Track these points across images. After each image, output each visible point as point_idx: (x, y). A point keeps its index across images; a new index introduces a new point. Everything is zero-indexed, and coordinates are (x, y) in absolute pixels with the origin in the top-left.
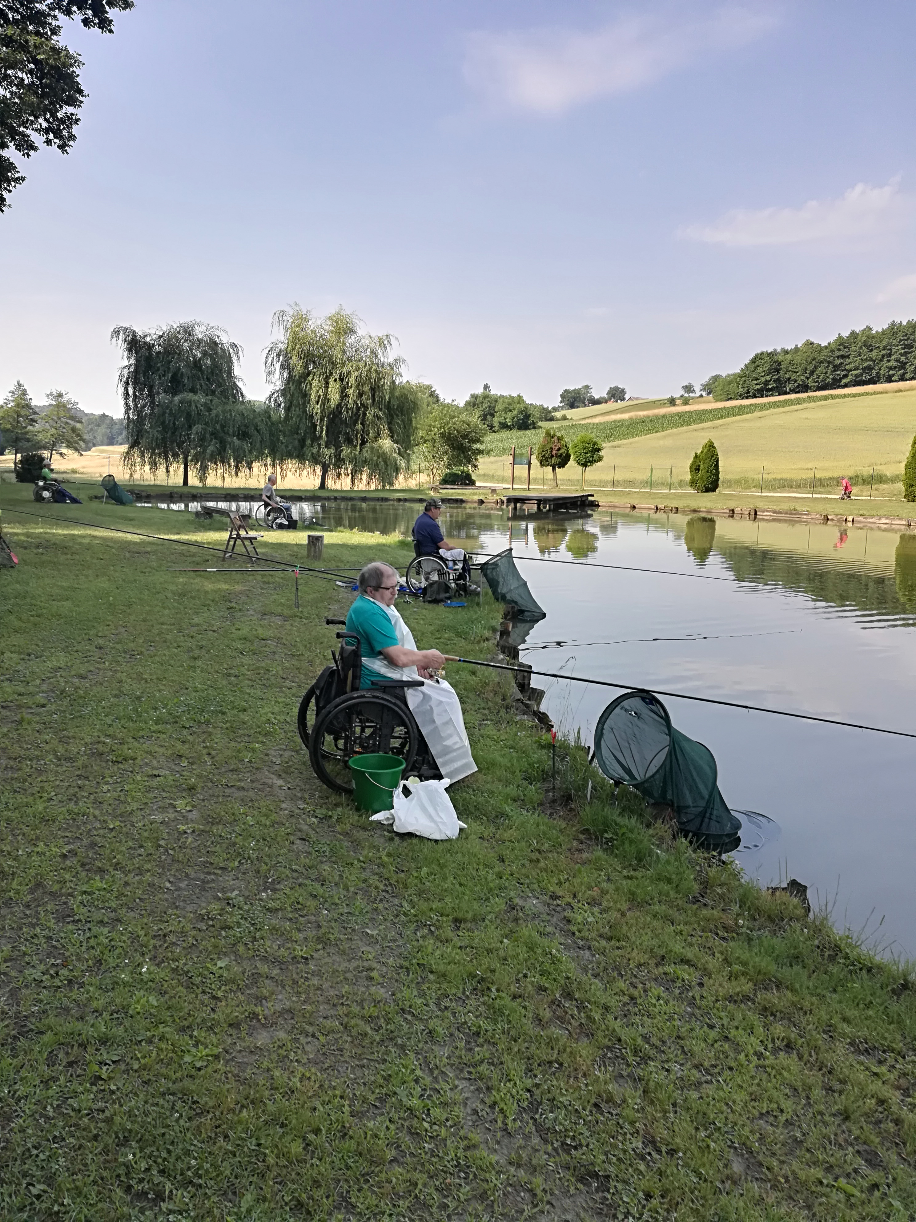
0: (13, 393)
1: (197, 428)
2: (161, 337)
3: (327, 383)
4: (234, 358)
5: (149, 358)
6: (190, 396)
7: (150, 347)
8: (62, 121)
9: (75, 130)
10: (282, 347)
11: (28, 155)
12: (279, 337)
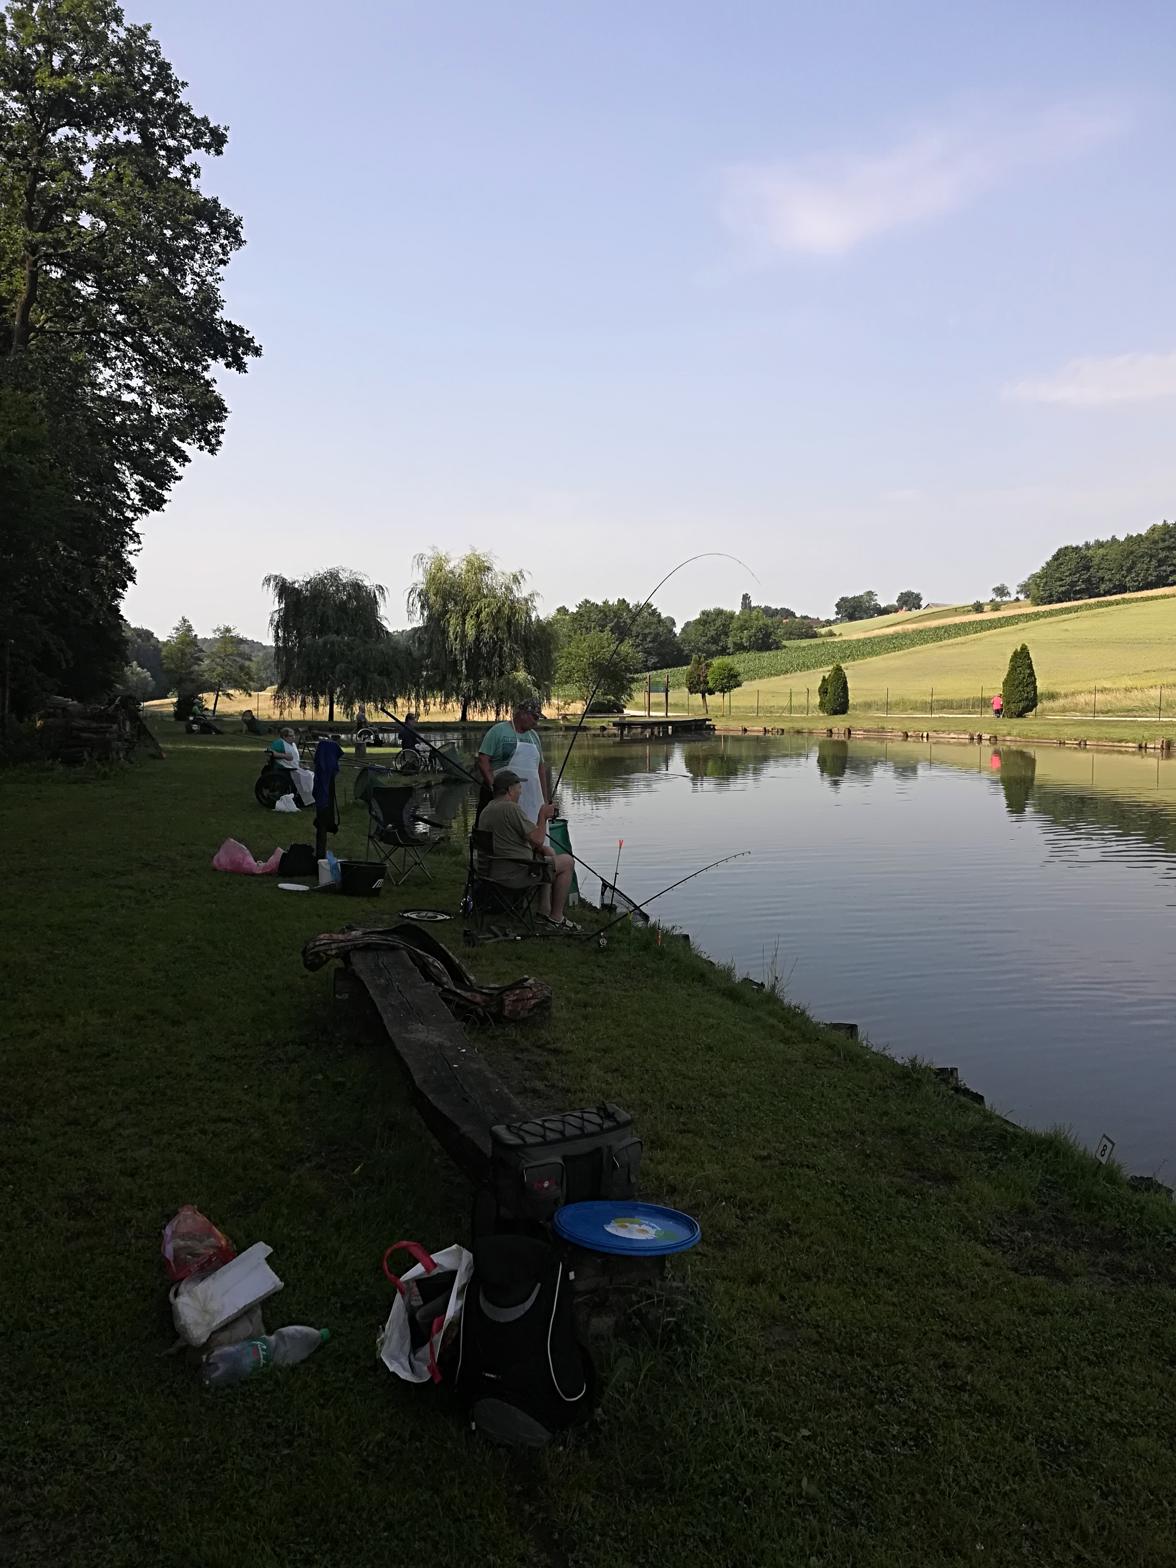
0: (177, 629)
1: (341, 666)
2: (307, 583)
3: (464, 620)
4: (379, 599)
5: (298, 600)
6: (333, 637)
7: (298, 592)
8: (211, 433)
9: (222, 438)
10: (423, 587)
11: (184, 465)
12: (419, 578)
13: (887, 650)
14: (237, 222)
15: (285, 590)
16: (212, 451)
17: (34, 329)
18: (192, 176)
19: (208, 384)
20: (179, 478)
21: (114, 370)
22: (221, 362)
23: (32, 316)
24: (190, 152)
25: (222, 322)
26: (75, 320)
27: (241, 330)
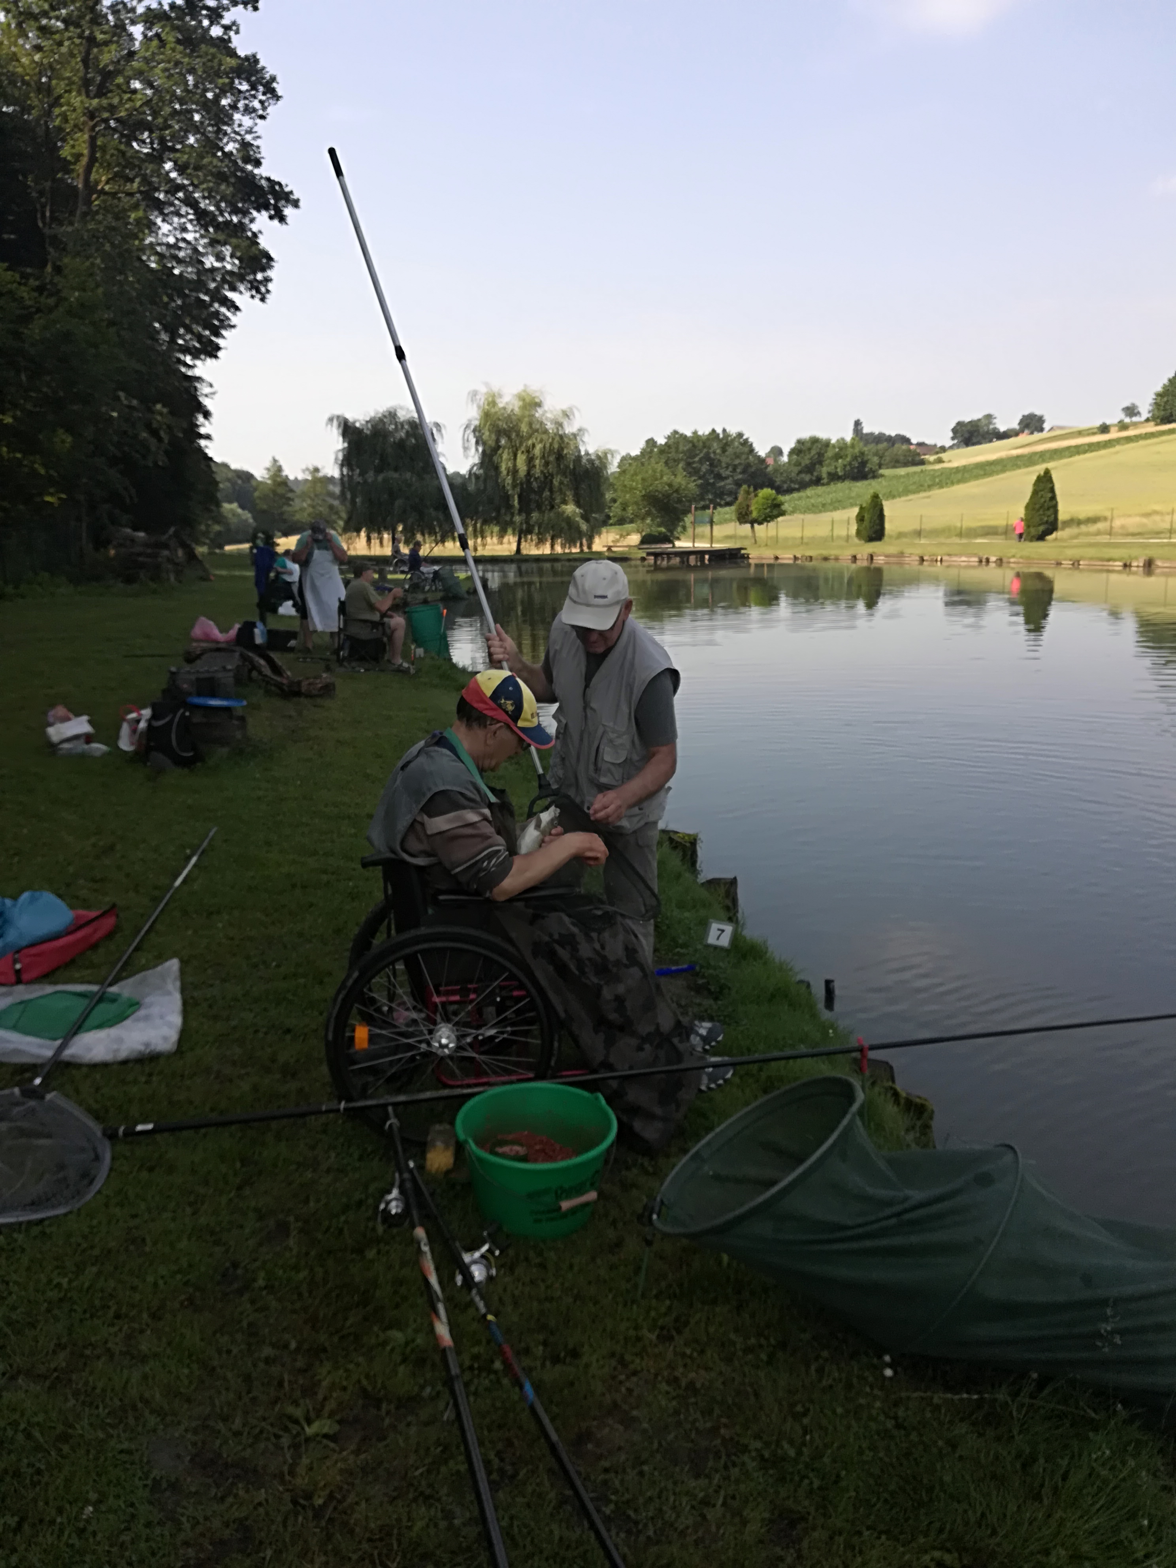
0: (269, 469)
3: (516, 456)
5: (360, 439)
6: (392, 474)
7: (360, 431)
10: (477, 423)
12: (473, 414)
13: (977, 477)
14: (273, 79)
15: (348, 429)
16: (263, 299)
17: (97, 192)
18: (232, 33)
19: (255, 235)
20: (234, 327)
21: (171, 224)
22: (265, 214)
23: (93, 176)
24: (229, 10)
25: (262, 178)
26: (132, 181)
27: (280, 184)
